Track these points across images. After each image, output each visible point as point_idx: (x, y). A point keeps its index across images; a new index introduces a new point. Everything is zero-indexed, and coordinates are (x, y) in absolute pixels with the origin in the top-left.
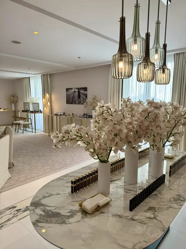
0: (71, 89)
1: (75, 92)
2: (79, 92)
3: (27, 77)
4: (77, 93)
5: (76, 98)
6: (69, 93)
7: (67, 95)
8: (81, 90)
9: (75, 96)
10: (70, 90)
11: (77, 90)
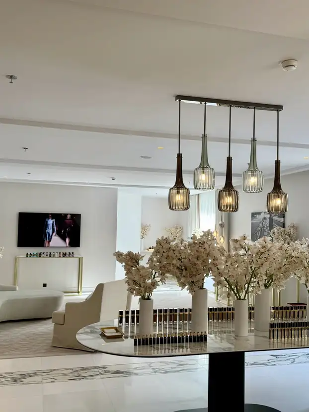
0: (259, 213)
1: (265, 218)
2: (271, 219)
3: (196, 195)
4: (268, 221)
5: (266, 231)
6: (255, 221)
7: (252, 224)
8: (275, 216)
9: (264, 227)
10: (257, 216)
11: (268, 216)
